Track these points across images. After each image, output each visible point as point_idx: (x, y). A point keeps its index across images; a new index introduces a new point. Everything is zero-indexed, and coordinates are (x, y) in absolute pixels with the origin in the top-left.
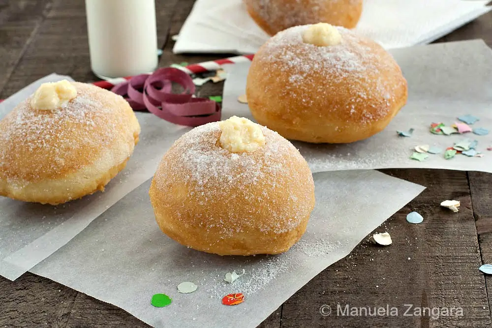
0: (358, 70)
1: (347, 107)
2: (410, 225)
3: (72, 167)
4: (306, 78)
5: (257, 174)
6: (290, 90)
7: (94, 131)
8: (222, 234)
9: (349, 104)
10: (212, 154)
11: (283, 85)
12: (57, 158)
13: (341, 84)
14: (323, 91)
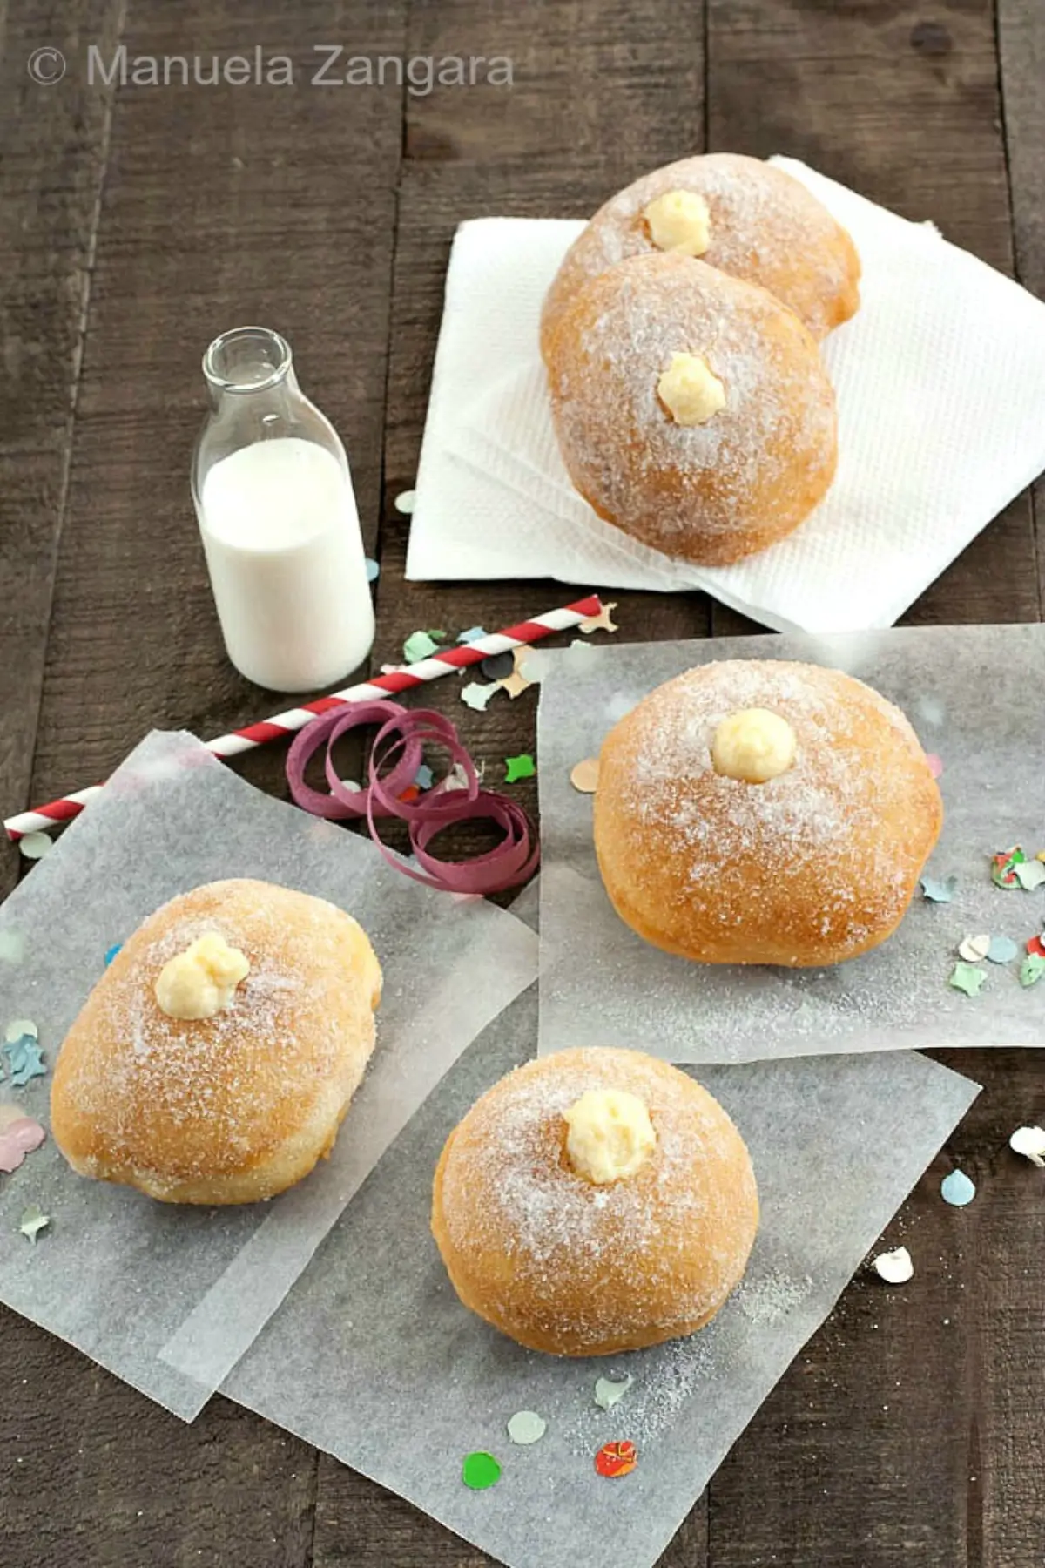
0: (836, 835)
1: (815, 923)
3: (265, 1149)
4: (724, 870)
5: (646, 1230)
6: (694, 895)
7: (299, 1057)
9: (819, 916)
10: (554, 1188)
11: (679, 882)
12: (234, 1139)
13: (801, 876)
14: (762, 896)
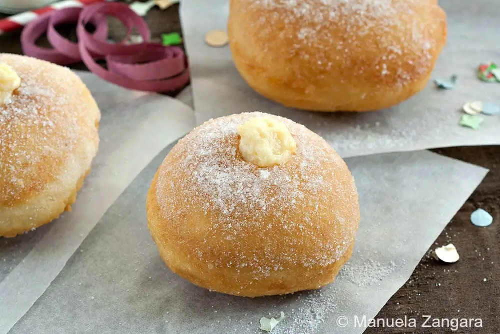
0: (387, 14)
1: (378, 67)
2: (477, 229)
3: (33, 188)
4: (319, 32)
5: (294, 194)
6: (300, 49)
8: (257, 274)
9: (380, 63)
10: (233, 170)
11: (290, 42)
12: (14, 180)
13: (368, 36)
14: (344, 49)
